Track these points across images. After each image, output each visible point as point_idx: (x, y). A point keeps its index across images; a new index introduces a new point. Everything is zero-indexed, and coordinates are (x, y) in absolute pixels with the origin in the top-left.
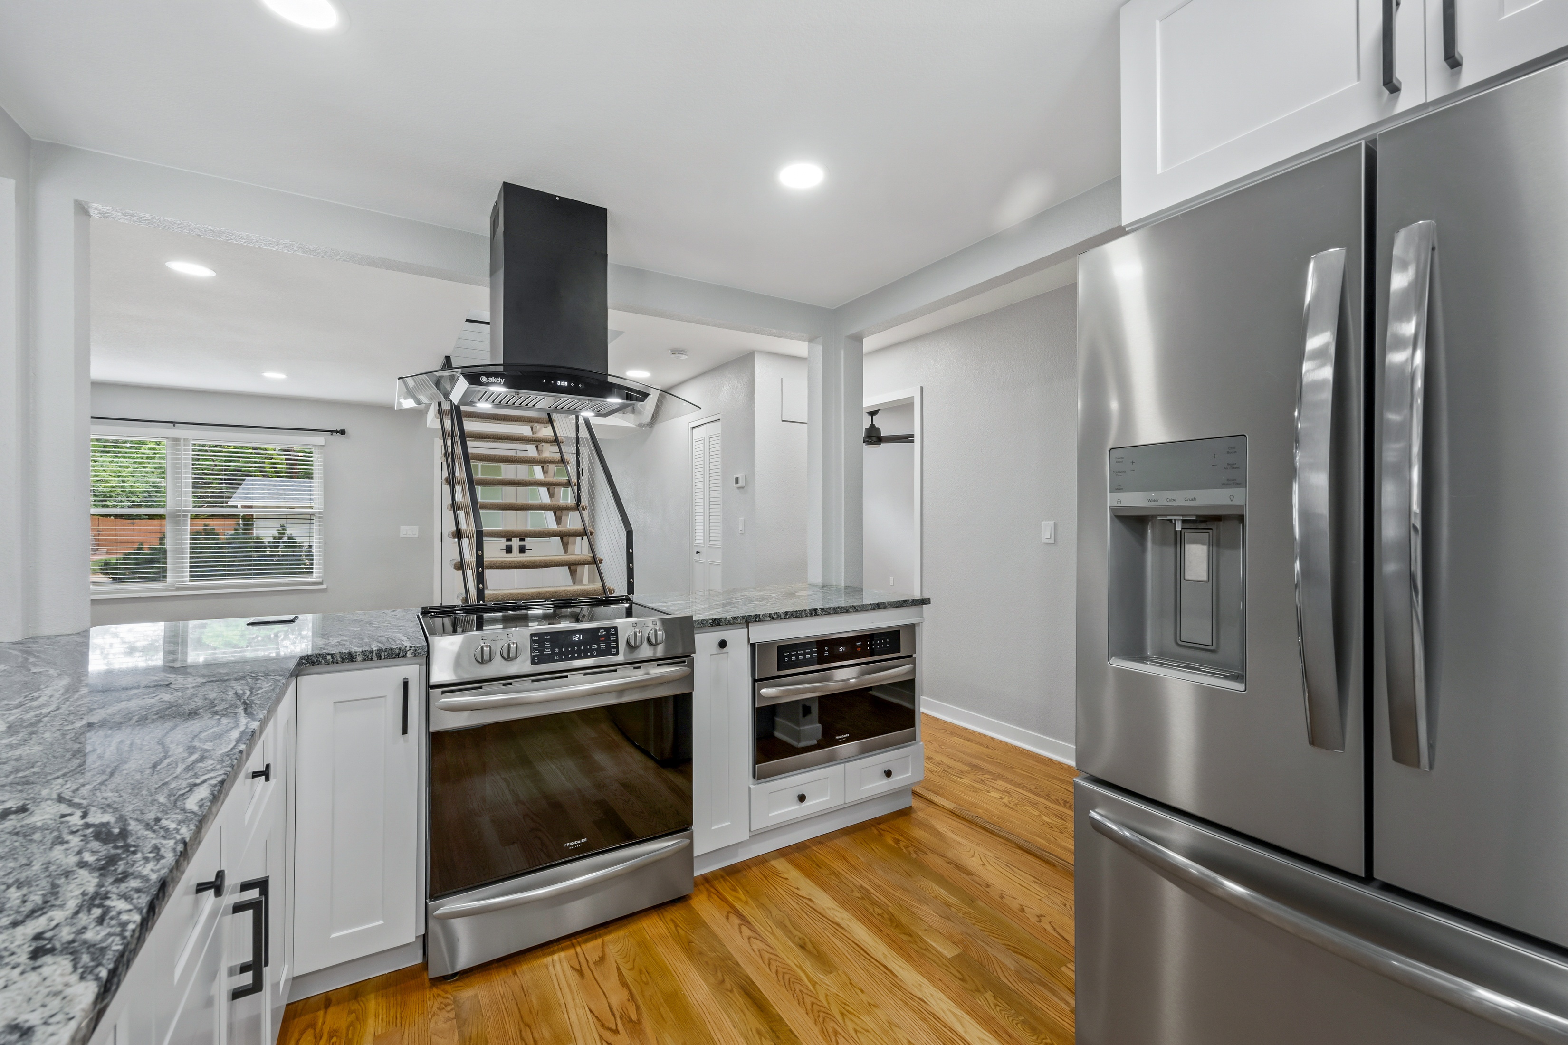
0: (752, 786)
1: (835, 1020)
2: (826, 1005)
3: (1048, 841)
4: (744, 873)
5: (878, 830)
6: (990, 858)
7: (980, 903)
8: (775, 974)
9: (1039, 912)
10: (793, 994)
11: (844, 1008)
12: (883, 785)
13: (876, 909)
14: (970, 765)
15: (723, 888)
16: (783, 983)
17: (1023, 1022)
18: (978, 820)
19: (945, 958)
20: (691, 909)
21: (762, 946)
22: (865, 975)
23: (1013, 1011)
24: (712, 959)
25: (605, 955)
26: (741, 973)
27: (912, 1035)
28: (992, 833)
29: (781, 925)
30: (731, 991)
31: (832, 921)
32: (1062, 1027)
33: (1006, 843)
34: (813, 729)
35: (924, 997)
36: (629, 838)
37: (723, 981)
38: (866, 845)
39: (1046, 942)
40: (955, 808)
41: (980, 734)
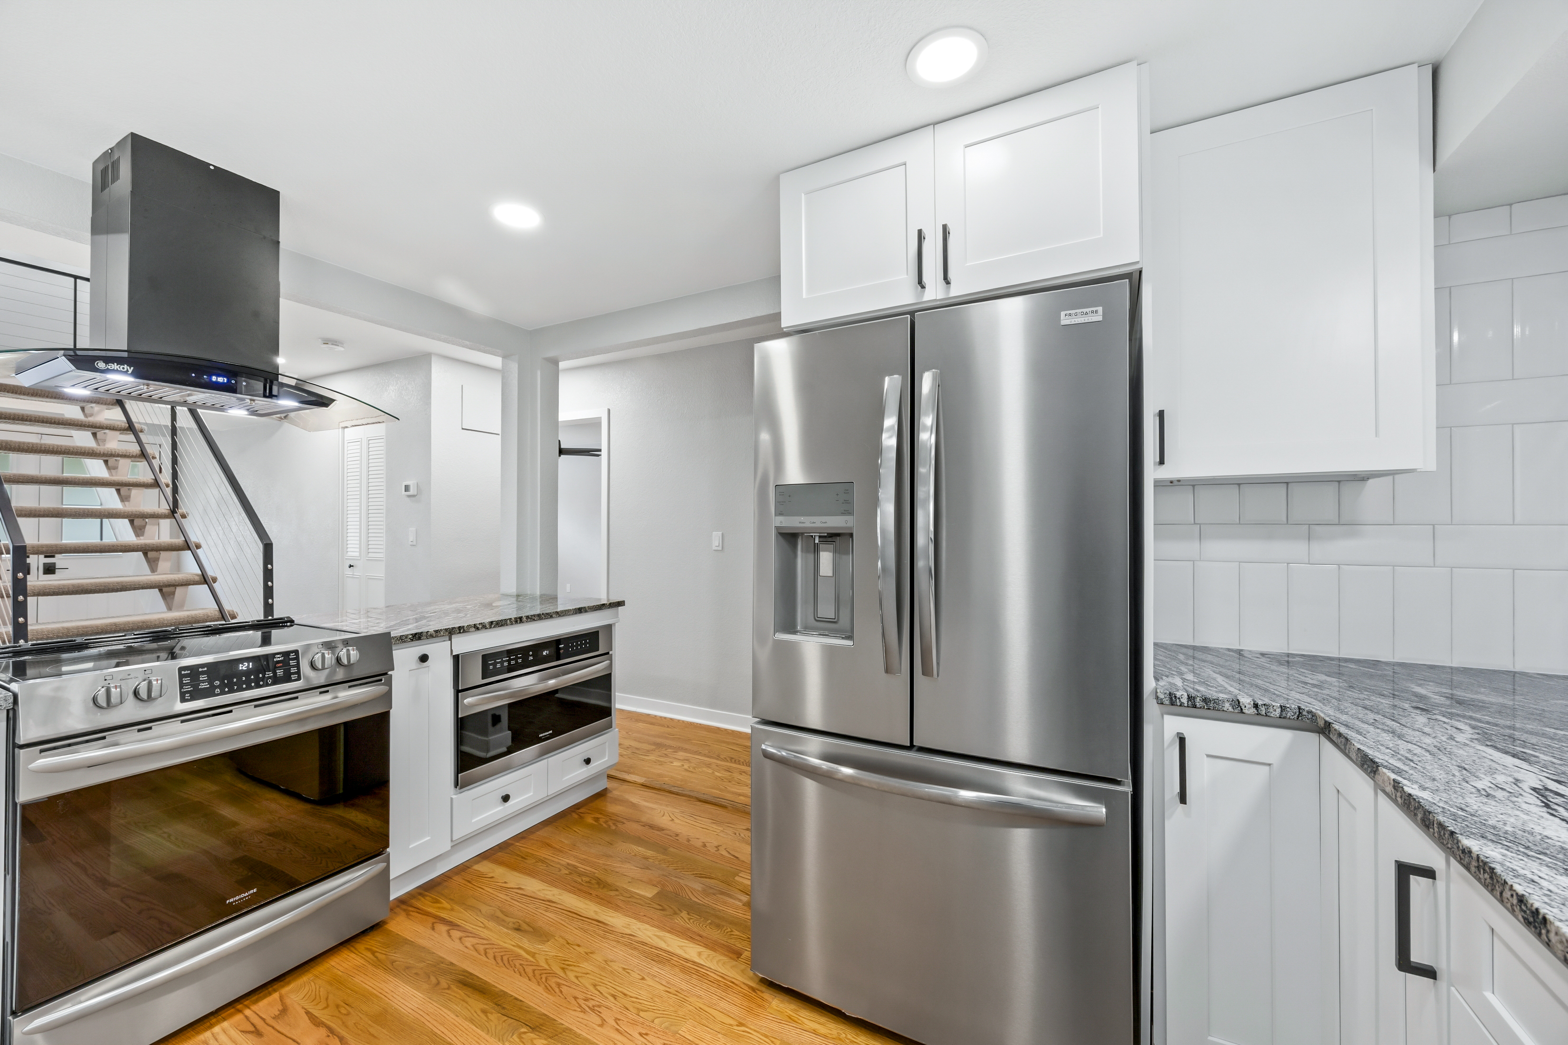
0: (454, 797)
1: (557, 976)
2: (548, 968)
3: (721, 790)
4: (445, 884)
5: (578, 814)
6: (677, 814)
7: (672, 849)
8: (493, 960)
9: (716, 844)
10: (514, 970)
11: (564, 964)
12: (584, 772)
13: (584, 879)
14: (655, 744)
15: (425, 904)
16: (502, 964)
17: (710, 924)
18: (665, 787)
19: (648, 898)
20: (389, 933)
21: (474, 941)
22: (580, 932)
23: (703, 919)
24: (422, 968)
25: (286, 1006)
26: (456, 970)
27: (626, 963)
28: (677, 794)
29: (493, 918)
30: (449, 988)
31: (543, 900)
32: (737, 918)
33: (688, 799)
34: (504, 736)
35: (633, 932)
36: (293, 886)
37: (438, 983)
38: (569, 829)
39: (723, 863)
40: (645, 781)
41: (661, 717)
